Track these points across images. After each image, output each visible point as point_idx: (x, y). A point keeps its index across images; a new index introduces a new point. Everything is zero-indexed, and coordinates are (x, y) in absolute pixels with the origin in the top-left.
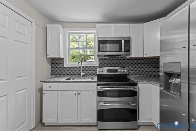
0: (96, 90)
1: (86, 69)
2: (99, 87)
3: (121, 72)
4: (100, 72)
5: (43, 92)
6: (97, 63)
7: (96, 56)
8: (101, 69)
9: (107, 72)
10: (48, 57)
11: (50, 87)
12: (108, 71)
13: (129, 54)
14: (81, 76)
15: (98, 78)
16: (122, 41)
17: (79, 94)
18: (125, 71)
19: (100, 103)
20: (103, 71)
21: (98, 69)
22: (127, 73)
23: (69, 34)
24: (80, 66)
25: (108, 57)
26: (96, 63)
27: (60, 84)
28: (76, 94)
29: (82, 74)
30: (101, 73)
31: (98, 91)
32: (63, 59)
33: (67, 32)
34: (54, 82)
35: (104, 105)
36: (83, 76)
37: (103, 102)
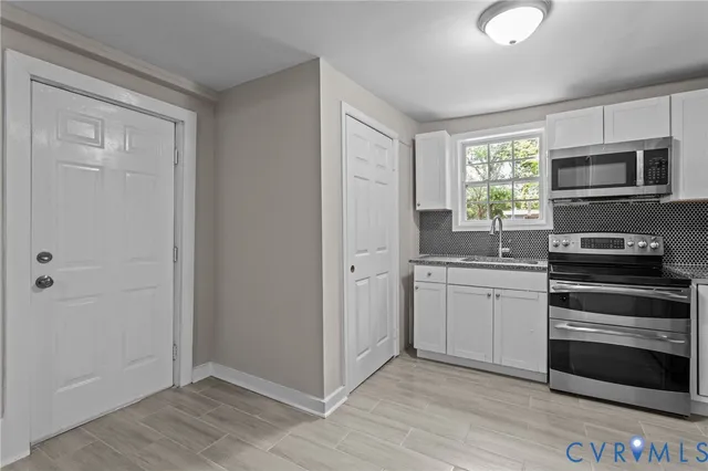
0: (546, 290)
1: (512, 238)
2: (554, 283)
3: (636, 248)
4: (556, 246)
5: (415, 284)
6: (547, 221)
7: (545, 201)
8: (563, 239)
9: (583, 246)
10: (418, 208)
11: (429, 274)
12: (585, 243)
13: (664, 192)
14: (497, 255)
15: (550, 263)
16: (635, 153)
17: (498, 296)
18: (653, 245)
19: (555, 323)
20: (566, 245)
21: (552, 239)
22: (661, 252)
23: (464, 146)
24: (497, 229)
25: (587, 203)
26: (544, 222)
27: (450, 269)
28: (489, 295)
29: (501, 250)
30: (560, 250)
31: (552, 291)
32: (450, 212)
33: (460, 142)
34: (439, 264)
35: (571, 330)
36: (504, 255)
37: (567, 322)
